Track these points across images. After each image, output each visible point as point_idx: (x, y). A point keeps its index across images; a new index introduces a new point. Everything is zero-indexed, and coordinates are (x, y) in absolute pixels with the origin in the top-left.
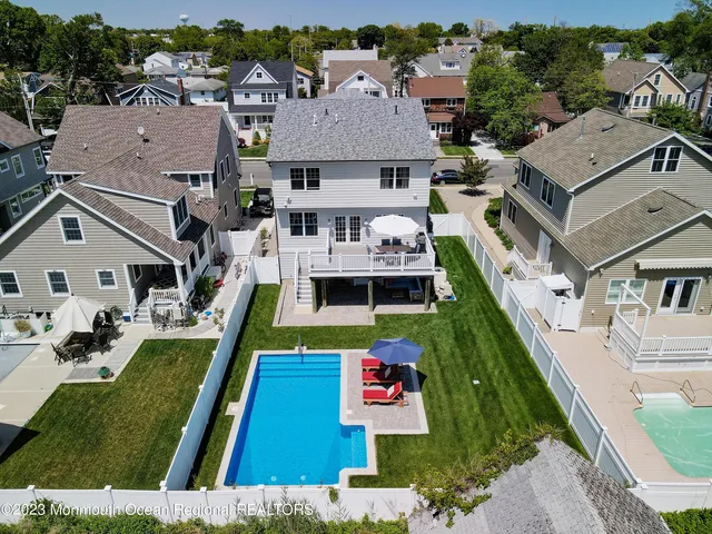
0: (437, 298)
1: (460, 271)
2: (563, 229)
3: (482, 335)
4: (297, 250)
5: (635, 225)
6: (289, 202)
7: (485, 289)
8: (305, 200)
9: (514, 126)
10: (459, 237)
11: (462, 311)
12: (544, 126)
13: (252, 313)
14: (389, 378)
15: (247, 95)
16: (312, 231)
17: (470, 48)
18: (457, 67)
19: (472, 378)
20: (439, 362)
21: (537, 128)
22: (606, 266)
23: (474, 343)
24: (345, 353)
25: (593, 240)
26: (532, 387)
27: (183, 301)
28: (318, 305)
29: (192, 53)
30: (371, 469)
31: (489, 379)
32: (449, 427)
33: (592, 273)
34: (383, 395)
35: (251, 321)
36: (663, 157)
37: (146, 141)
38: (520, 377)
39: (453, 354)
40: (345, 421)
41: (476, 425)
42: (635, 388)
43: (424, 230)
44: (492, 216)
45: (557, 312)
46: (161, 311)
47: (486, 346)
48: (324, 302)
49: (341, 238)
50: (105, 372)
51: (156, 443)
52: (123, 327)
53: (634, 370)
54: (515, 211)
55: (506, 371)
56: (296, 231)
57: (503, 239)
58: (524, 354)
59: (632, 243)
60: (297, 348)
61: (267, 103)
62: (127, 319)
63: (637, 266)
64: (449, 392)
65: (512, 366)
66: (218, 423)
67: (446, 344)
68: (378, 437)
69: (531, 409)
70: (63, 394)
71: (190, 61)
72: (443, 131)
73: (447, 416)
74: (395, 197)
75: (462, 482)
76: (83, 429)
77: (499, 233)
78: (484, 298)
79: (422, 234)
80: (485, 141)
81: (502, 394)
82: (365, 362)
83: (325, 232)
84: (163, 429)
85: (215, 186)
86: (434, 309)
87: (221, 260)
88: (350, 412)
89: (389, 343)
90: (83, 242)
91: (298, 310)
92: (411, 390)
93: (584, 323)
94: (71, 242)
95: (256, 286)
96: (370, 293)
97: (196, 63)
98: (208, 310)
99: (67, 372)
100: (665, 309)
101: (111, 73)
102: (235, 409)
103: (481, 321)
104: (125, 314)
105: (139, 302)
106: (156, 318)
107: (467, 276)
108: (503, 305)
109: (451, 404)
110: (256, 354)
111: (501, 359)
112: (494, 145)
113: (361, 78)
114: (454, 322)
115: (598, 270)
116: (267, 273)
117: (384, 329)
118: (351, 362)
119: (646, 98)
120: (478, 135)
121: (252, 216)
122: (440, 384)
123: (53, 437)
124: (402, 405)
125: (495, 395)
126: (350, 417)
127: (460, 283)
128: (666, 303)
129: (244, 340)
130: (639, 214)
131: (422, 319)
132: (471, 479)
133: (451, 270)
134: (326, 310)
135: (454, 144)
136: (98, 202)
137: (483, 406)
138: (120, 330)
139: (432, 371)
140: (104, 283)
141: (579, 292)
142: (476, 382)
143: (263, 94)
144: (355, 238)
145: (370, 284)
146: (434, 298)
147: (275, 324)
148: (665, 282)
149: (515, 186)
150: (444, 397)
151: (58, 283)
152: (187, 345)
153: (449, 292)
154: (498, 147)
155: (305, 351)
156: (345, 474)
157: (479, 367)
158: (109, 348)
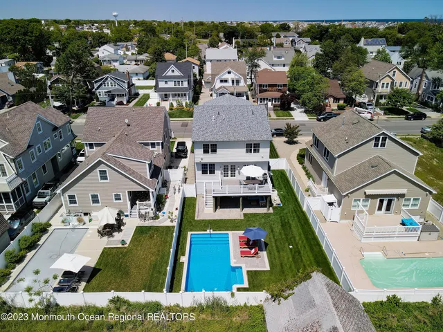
0: (273, 205)
1: (284, 189)
2: (333, 173)
3: (294, 223)
4: (205, 181)
5: (365, 173)
6: (202, 159)
7: (296, 200)
8: (209, 158)
9: (315, 100)
10: (284, 170)
11: (285, 212)
12: (331, 100)
13: (185, 213)
14: (252, 245)
15: (166, 82)
16: (212, 172)
17: (291, 39)
18: (283, 59)
19: (289, 245)
20: (274, 237)
21: (327, 101)
22: (351, 193)
23: (290, 228)
24: (230, 233)
25: (346, 180)
26: (316, 249)
27: (152, 207)
28: (216, 208)
29: (125, 44)
30: (246, 285)
31: (297, 245)
32: (279, 267)
33: (345, 196)
34: (249, 253)
35: (185, 217)
36: (379, 141)
37: (129, 125)
38: (311, 245)
39: (280, 233)
40: (233, 264)
41: (290, 267)
42: (361, 250)
43: (267, 172)
44: (301, 157)
45: (329, 213)
46: (143, 212)
47: (296, 230)
48: (219, 207)
49: (226, 175)
50: (123, 242)
51: (152, 274)
52: (125, 220)
53: (362, 241)
54: (311, 159)
55: (305, 242)
56: (204, 172)
57: (306, 171)
58: (313, 233)
59: (363, 182)
60: (208, 230)
61: (177, 86)
62: (127, 216)
63: (365, 193)
64: (278, 251)
65: (307, 239)
66: (177, 266)
67: (277, 228)
68: (248, 271)
69: (315, 259)
70: (107, 252)
71: (124, 49)
72: (275, 102)
73: (278, 262)
74: (253, 157)
75: (284, 288)
76: (120, 268)
77: (304, 168)
78: (295, 205)
79: (265, 174)
80: (298, 108)
81: (302, 252)
82: (240, 238)
83: (218, 173)
84: (154, 268)
85: (162, 148)
86: (271, 211)
87: (165, 184)
88: (235, 261)
89: (252, 230)
90: (108, 181)
91: (206, 211)
92: (262, 250)
93: (342, 218)
94: (102, 181)
95: (185, 198)
96: (241, 203)
97: (128, 50)
98: (163, 211)
99: (105, 242)
100: (380, 212)
101: (93, 73)
102: (184, 259)
103: (294, 217)
104: (125, 214)
105: (132, 208)
106: (141, 216)
107: (287, 193)
108: (305, 209)
109: (280, 257)
110: (189, 233)
111: (302, 236)
112: (303, 110)
113: (229, 73)
114: (281, 217)
115: (347, 195)
116: (190, 191)
117: (248, 221)
118: (234, 237)
119: (388, 84)
120: (295, 104)
121: (176, 158)
122: (274, 248)
123: (108, 272)
124: (258, 257)
125: (299, 253)
126: (235, 263)
127: (284, 197)
128: (380, 209)
129: (183, 226)
130: (367, 168)
131: (266, 216)
132: (287, 287)
133: (279, 190)
134: (220, 211)
135: (281, 109)
136: (116, 163)
137: (294, 258)
138: (124, 221)
139: (271, 241)
140: (116, 199)
141: (339, 204)
142: (291, 247)
143: (175, 82)
144: (233, 175)
145: (241, 199)
146: (271, 205)
147: (196, 219)
148: (379, 200)
149: (311, 146)
150: (276, 254)
151: (95, 199)
152: (157, 229)
153: (279, 202)
154: (306, 112)
155: (212, 232)
156: (235, 287)
157: (292, 239)
158: (121, 230)
